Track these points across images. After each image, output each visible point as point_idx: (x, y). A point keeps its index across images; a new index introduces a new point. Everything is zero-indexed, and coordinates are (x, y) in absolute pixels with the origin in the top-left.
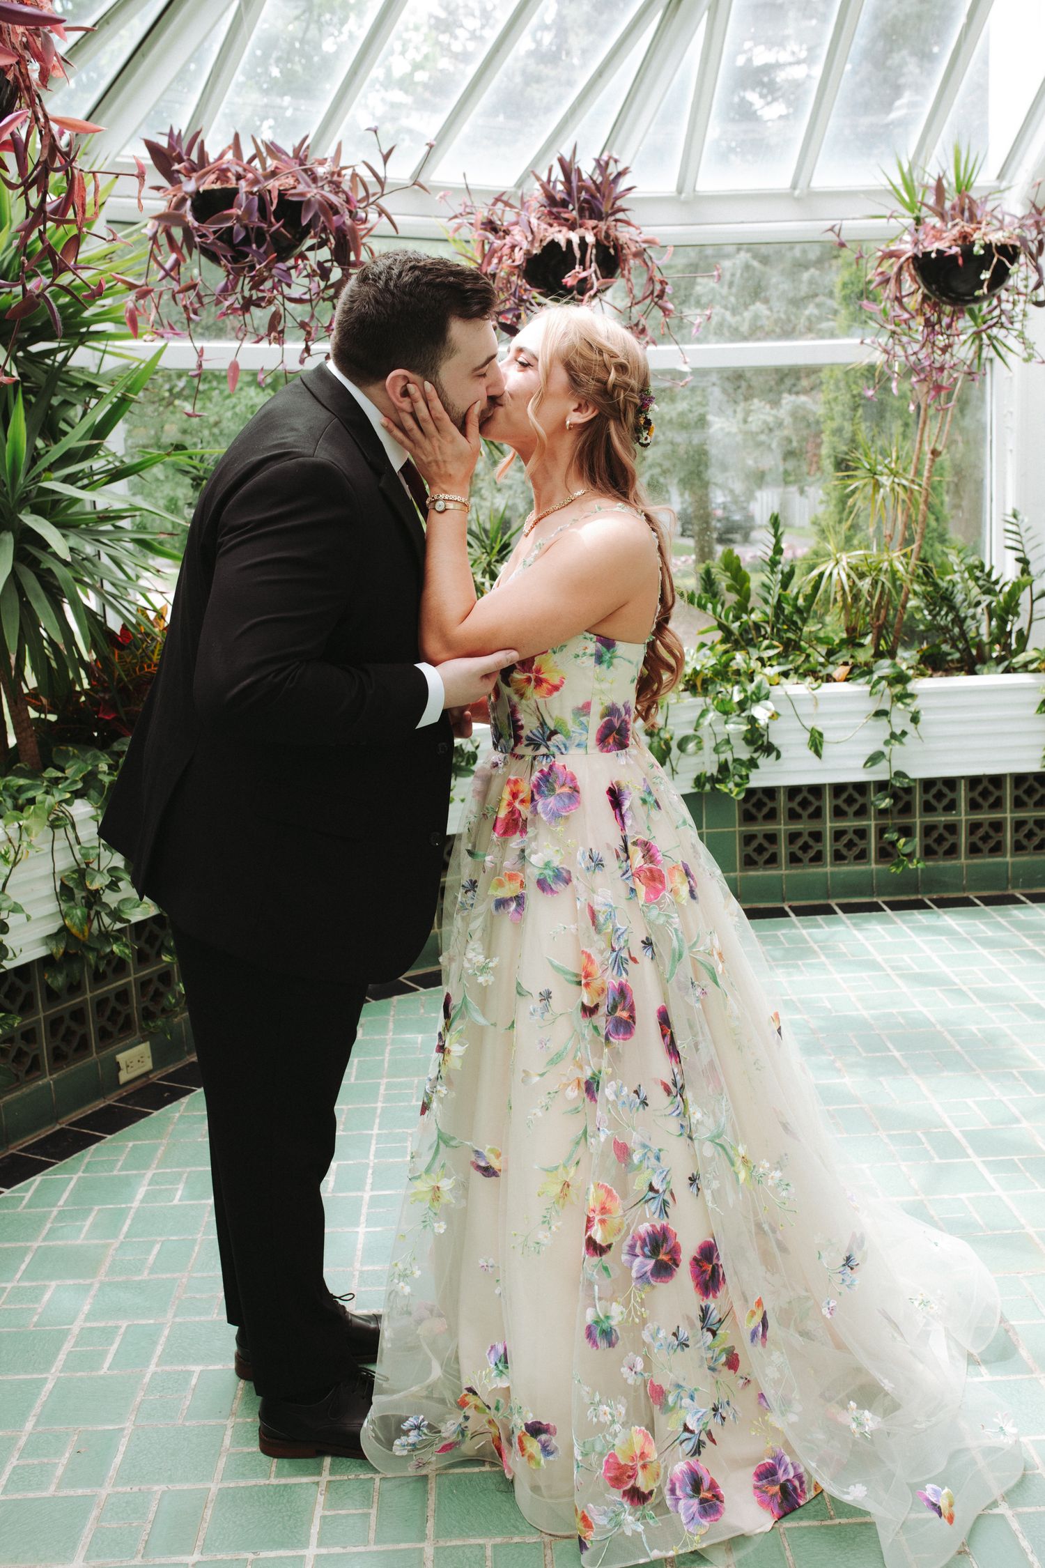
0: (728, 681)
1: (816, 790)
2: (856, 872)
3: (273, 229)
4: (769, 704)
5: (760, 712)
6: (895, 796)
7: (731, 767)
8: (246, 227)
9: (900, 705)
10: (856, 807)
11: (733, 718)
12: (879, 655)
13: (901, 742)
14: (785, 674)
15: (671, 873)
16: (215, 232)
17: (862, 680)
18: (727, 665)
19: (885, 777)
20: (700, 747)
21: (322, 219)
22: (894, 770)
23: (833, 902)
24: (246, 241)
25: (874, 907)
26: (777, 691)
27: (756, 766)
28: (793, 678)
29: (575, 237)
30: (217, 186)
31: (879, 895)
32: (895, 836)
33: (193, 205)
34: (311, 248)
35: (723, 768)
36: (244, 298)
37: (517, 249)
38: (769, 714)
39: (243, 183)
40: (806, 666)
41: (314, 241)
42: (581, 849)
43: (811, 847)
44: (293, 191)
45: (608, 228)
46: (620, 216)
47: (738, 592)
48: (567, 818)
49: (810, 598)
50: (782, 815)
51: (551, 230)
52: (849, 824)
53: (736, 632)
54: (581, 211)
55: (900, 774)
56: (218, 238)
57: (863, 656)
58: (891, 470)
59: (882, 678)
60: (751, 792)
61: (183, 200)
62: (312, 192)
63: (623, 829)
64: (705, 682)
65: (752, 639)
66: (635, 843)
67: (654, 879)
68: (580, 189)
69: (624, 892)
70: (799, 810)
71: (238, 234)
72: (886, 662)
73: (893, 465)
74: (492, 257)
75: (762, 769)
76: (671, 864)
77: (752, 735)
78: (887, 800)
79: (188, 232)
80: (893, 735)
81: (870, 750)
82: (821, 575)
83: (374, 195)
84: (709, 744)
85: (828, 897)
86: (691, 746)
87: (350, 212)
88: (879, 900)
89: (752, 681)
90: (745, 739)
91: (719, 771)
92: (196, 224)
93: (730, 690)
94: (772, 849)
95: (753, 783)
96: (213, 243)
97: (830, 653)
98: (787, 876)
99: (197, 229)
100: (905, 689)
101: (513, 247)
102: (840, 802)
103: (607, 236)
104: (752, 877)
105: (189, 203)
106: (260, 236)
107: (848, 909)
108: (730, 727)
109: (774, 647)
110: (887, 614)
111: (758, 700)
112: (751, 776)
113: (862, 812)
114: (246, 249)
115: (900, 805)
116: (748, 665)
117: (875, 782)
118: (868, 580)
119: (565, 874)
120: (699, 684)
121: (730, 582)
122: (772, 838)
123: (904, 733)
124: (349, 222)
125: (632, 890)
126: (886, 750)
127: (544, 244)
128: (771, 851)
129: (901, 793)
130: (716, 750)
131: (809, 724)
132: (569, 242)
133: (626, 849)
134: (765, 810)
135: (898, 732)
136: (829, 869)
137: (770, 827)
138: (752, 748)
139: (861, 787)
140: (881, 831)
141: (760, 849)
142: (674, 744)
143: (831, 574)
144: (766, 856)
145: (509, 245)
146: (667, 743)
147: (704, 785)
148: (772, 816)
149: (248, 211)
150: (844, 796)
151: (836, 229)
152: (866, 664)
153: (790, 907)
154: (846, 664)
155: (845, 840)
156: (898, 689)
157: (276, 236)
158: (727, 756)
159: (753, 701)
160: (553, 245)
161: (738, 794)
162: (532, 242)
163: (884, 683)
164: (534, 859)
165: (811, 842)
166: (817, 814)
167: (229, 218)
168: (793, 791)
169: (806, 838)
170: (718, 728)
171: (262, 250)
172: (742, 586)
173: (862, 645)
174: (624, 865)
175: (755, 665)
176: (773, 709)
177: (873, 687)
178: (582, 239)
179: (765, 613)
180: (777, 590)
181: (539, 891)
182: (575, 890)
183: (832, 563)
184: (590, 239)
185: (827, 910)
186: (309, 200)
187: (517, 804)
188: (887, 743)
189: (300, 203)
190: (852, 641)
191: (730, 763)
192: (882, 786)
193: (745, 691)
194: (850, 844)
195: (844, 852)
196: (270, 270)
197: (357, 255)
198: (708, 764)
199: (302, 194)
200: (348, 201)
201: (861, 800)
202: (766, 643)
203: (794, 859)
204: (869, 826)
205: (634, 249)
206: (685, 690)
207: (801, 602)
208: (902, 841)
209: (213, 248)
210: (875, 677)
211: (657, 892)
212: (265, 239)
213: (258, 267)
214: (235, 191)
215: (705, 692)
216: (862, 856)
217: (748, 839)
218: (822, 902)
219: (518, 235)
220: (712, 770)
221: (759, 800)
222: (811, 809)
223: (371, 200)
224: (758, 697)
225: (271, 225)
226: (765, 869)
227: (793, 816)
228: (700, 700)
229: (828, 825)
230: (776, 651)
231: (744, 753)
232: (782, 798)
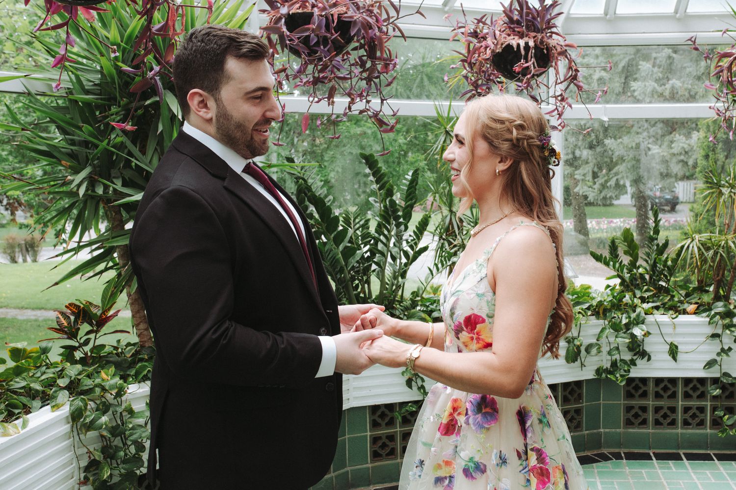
0: (620, 310)
1: (673, 381)
2: (696, 434)
3: (333, 37)
4: (644, 327)
5: (637, 331)
6: (723, 388)
7: (618, 365)
8: (317, 36)
9: (728, 332)
10: (698, 393)
11: (621, 334)
12: (717, 298)
13: (727, 355)
14: (657, 308)
15: (554, 472)
16: (299, 38)
17: (705, 314)
18: (620, 300)
19: (717, 375)
20: (599, 351)
21: (362, 31)
22: (723, 371)
23: (681, 452)
24: (317, 44)
25: (707, 457)
26: (650, 319)
27: (635, 365)
28: (662, 311)
29: (522, 43)
30: (300, 11)
31: (712, 449)
32: (722, 413)
33: (285, 22)
34: (355, 49)
35: (614, 364)
36: (314, 77)
37: (488, 49)
38: (643, 333)
39: (316, 9)
40: (670, 303)
41: (357, 44)
42: (495, 451)
43: (668, 416)
44: (346, 15)
45: (543, 37)
46: (554, 30)
47: (631, 255)
48: (488, 429)
49: (675, 261)
50: (651, 395)
51: (508, 38)
52: (694, 403)
53: (627, 280)
54: (528, 27)
55: (726, 375)
56: (300, 42)
57: (707, 298)
58: (730, 184)
59: (716, 314)
60: (631, 381)
61: (280, 18)
62: (357, 16)
63: (525, 439)
64: (605, 311)
65: (638, 284)
66: (532, 450)
67: (543, 475)
68: (527, 14)
69: (523, 482)
70: (662, 392)
71: (313, 39)
72: (721, 304)
73: (731, 182)
74: (474, 53)
75: (638, 366)
76: (555, 465)
77: (633, 346)
78: (718, 390)
79: (282, 37)
80: (723, 350)
81: (709, 358)
82: (682, 247)
83: (393, 17)
84: (605, 349)
85: (679, 449)
86: (594, 351)
87: (379, 28)
88: (711, 452)
89: (634, 311)
90: (628, 347)
91: (612, 366)
92: (288, 33)
93: (620, 316)
94: (644, 416)
95: (633, 374)
96: (297, 45)
97: (687, 295)
98: (653, 433)
99: (288, 36)
100: (732, 321)
101: (486, 47)
102: (688, 389)
103: (542, 42)
104: (631, 433)
105: (283, 20)
106: (325, 41)
107: (691, 457)
108: (619, 340)
109: (651, 291)
110: (723, 274)
111: (638, 324)
112: (631, 370)
113: (702, 396)
114: (317, 49)
115: (727, 393)
116: (633, 301)
117: (711, 378)
118: (711, 252)
119: (482, 467)
120: (601, 312)
121: (626, 249)
122: (644, 409)
123: (730, 349)
124: (378, 34)
125: (528, 481)
126: (718, 359)
127: (503, 46)
128: (643, 417)
129: (728, 386)
130: (609, 353)
131: (669, 340)
132: (518, 45)
133: (526, 453)
134: (640, 391)
135: (726, 348)
136: (679, 431)
137: (643, 402)
138: (633, 353)
139: (702, 381)
140: (714, 409)
141: (636, 416)
142: (583, 349)
143: (688, 247)
144: (640, 420)
145: (484, 46)
146: (578, 347)
147: (602, 374)
148: (644, 395)
149: (319, 26)
150: (691, 386)
151: (693, 39)
152: (709, 304)
153: (654, 453)
154: (696, 303)
155: (691, 413)
156: (727, 321)
157: (334, 41)
158: (616, 357)
159: (634, 324)
160: (509, 46)
161: (621, 382)
162: (496, 45)
163: (718, 317)
164: (462, 454)
165: (669, 413)
166: (673, 396)
167: (308, 29)
168: (658, 381)
169: (665, 410)
170: (612, 339)
171: (326, 49)
172: (633, 252)
173: (708, 291)
174: (524, 463)
175: (637, 301)
176: (646, 330)
177: (711, 319)
178: (527, 44)
179: (646, 269)
180: (654, 256)
181: (464, 476)
182: (487, 477)
183: (690, 240)
184: (531, 44)
185: (676, 457)
186: (356, 20)
187: (455, 415)
188: (718, 354)
189: (350, 22)
190: (701, 289)
191: (618, 361)
192: (715, 381)
193: (630, 317)
194: (694, 416)
195: (690, 420)
196: (331, 61)
197: (382, 53)
198: (605, 361)
199: (351, 17)
200: (377, 21)
201: (702, 389)
202: (646, 287)
203: (657, 423)
204: (707, 405)
205: (559, 50)
206: (592, 315)
207: (669, 263)
208: (726, 417)
209: (297, 48)
210: (713, 313)
211: (544, 484)
212: (328, 43)
213: (324, 60)
214: (312, 14)
215: (605, 318)
216: (701, 423)
217: (629, 409)
218: (674, 451)
219: (490, 41)
220: (607, 365)
221: (637, 385)
222: (669, 393)
223: (391, 20)
224: (639, 321)
225: (332, 35)
226: (639, 428)
227: (658, 396)
228: (601, 322)
229: (680, 403)
230: (651, 293)
231: (627, 357)
232: (651, 384)
